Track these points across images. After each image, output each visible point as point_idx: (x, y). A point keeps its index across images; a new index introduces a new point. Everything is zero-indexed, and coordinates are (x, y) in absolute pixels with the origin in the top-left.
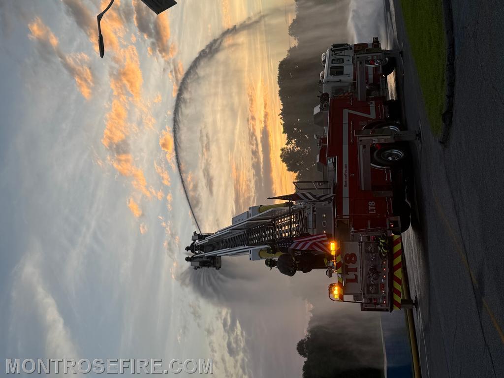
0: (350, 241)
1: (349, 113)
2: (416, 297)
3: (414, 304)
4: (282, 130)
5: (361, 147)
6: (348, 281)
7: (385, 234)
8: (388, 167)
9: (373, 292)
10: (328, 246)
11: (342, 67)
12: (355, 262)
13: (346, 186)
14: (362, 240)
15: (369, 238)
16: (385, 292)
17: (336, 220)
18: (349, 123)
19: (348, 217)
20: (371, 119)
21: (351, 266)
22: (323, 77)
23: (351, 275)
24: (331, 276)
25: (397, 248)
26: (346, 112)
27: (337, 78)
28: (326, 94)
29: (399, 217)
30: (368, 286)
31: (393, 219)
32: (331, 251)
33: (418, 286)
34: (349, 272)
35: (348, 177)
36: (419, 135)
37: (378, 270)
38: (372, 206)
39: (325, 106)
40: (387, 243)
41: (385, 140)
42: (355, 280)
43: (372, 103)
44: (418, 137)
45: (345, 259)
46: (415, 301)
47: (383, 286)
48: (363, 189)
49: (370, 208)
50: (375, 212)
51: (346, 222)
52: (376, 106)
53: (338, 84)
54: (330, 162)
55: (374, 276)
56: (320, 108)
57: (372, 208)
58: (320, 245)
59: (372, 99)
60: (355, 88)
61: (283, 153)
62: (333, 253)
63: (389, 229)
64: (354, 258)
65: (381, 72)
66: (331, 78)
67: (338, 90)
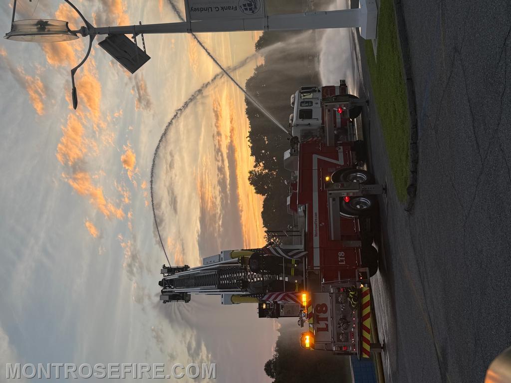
0: (321, 292)
1: (318, 159)
2: (384, 341)
3: (382, 348)
4: (250, 152)
5: (331, 199)
6: (319, 330)
7: (354, 286)
8: (357, 217)
9: (343, 341)
10: (299, 297)
11: (311, 111)
12: (325, 312)
13: (316, 236)
14: (332, 292)
15: (339, 289)
16: (355, 340)
17: (307, 271)
18: (319, 170)
19: (319, 268)
20: (340, 165)
21: (322, 315)
22: (292, 120)
23: (322, 325)
24: (302, 326)
25: (367, 299)
26: (315, 157)
27: (307, 121)
28: (296, 138)
29: (367, 268)
30: (339, 334)
31: (362, 270)
32: (302, 302)
33: (386, 331)
34: (320, 322)
35: (318, 227)
36: (385, 189)
37: (348, 319)
38: (341, 257)
39: (295, 151)
40: (356, 295)
41: (354, 193)
42: (326, 329)
43: (340, 149)
44: (384, 191)
45: (316, 310)
46: (383, 345)
47: (353, 335)
48: (333, 239)
49: (340, 259)
50: (344, 263)
51: (317, 273)
52: (344, 152)
53: (308, 128)
54: (300, 210)
55: (345, 326)
56: (290, 153)
57: (341, 259)
58: (292, 296)
59: (341, 145)
60: (324, 131)
61: (251, 175)
62: (305, 304)
63: (358, 281)
64: (324, 308)
65: (348, 116)
66: (301, 121)
67: (307, 134)
